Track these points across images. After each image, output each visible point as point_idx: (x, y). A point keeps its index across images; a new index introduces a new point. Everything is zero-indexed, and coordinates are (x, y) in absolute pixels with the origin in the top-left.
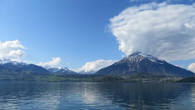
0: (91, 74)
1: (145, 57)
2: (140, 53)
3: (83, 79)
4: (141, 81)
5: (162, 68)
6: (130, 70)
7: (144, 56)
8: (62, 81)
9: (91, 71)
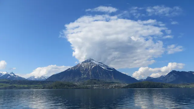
0: (42, 80)
1: (97, 65)
2: (93, 60)
3: (32, 86)
4: (92, 87)
5: (111, 75)
6: (82, 77)
7: (96, 63)
8: (5, 88)
9: (42, 77)
